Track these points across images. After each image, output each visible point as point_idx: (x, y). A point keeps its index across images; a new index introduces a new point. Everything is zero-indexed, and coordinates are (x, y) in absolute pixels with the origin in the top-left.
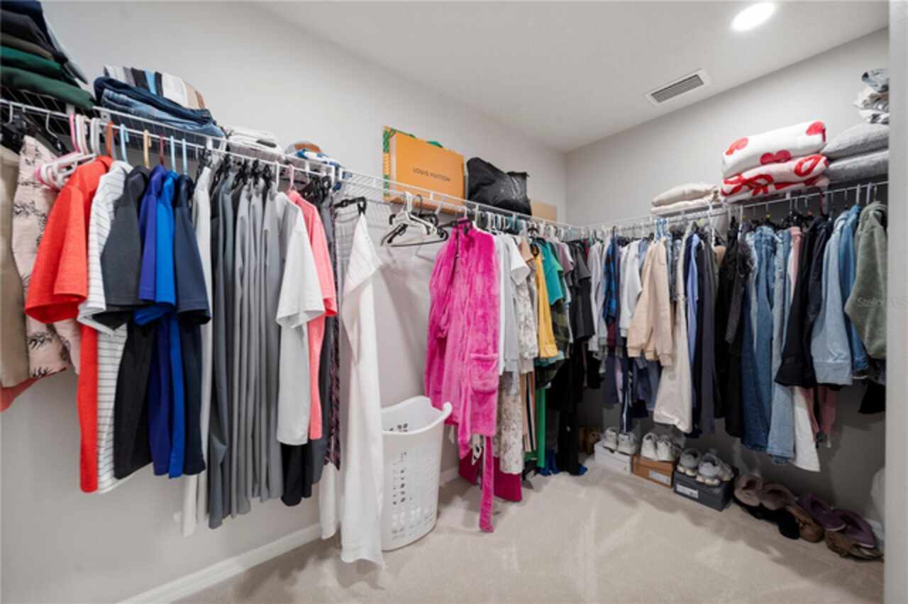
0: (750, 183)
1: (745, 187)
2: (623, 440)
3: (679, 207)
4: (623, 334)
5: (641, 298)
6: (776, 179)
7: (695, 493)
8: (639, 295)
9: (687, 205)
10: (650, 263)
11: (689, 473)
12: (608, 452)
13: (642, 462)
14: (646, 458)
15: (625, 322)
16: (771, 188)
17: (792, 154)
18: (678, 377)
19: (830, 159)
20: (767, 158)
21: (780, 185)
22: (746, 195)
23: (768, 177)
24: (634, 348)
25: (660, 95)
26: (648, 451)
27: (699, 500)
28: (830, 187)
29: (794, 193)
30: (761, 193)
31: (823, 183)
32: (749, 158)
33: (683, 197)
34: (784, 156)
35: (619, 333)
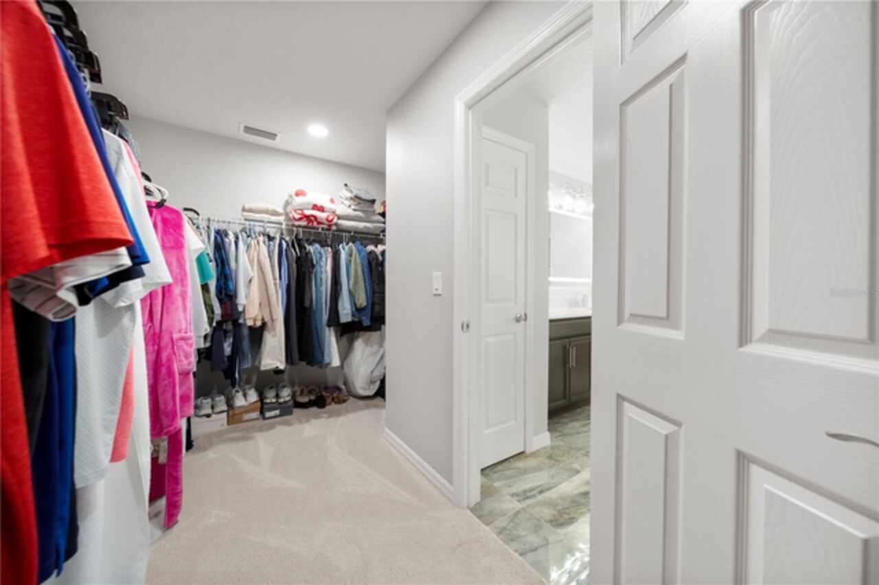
0: (307, 217)
1: (305, 219)
2: (220, 401)
3: (264, 218)
4: (240, 309)
5: (252, 283)
6: (319, 220)
7: (277, 412)
8: (250, 281)
9: (269, 218)
10: (256, 255)
11: (274, 400)
12: (205, 419)
13: (237, 412)
14: (239, 407)
15: (241, 300)
16: (315, 224)
17: (326, 209)
18: (278, 334)
19: (339, 218)
20: (315, 207)
21: (319, 223)
22: (304, 223)
23: (315, 217)
24: (250, 319)
25: (248, 130)
26: (240, 401)
27: (281, 415)
28: (337, 231)
29: (323, 229)
30: (310, 224)
31: (334, 228)
32: (308, 204)
33: (266, 212)
34: (321, 209)
35: (237, 309)
